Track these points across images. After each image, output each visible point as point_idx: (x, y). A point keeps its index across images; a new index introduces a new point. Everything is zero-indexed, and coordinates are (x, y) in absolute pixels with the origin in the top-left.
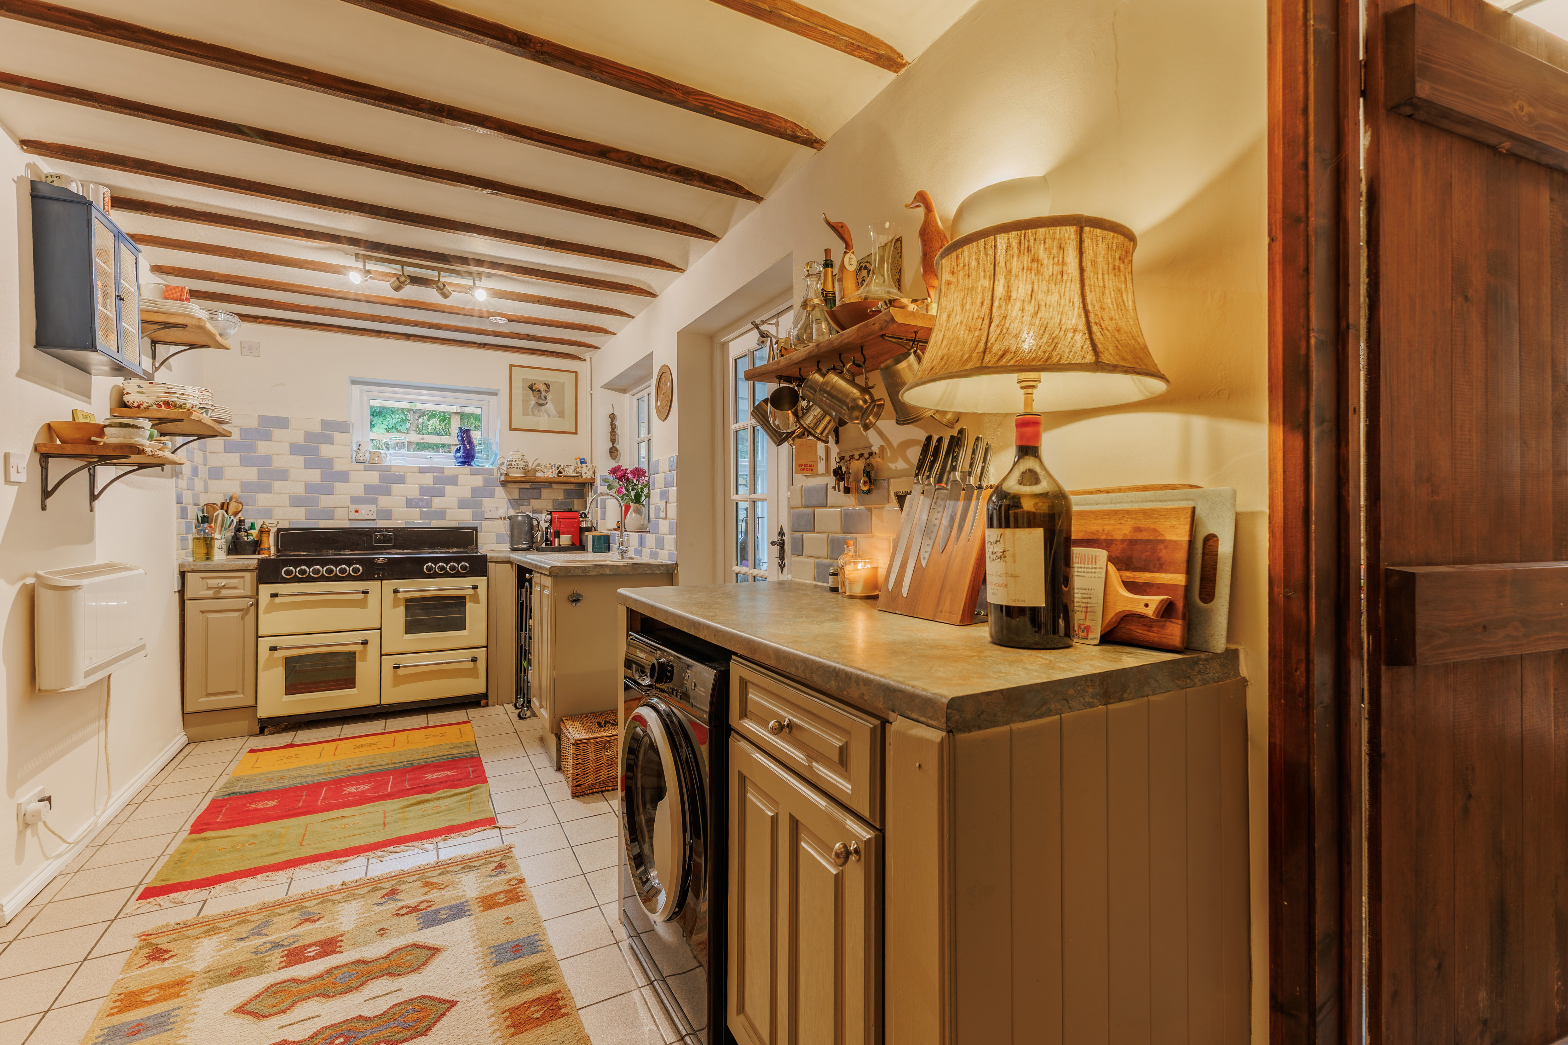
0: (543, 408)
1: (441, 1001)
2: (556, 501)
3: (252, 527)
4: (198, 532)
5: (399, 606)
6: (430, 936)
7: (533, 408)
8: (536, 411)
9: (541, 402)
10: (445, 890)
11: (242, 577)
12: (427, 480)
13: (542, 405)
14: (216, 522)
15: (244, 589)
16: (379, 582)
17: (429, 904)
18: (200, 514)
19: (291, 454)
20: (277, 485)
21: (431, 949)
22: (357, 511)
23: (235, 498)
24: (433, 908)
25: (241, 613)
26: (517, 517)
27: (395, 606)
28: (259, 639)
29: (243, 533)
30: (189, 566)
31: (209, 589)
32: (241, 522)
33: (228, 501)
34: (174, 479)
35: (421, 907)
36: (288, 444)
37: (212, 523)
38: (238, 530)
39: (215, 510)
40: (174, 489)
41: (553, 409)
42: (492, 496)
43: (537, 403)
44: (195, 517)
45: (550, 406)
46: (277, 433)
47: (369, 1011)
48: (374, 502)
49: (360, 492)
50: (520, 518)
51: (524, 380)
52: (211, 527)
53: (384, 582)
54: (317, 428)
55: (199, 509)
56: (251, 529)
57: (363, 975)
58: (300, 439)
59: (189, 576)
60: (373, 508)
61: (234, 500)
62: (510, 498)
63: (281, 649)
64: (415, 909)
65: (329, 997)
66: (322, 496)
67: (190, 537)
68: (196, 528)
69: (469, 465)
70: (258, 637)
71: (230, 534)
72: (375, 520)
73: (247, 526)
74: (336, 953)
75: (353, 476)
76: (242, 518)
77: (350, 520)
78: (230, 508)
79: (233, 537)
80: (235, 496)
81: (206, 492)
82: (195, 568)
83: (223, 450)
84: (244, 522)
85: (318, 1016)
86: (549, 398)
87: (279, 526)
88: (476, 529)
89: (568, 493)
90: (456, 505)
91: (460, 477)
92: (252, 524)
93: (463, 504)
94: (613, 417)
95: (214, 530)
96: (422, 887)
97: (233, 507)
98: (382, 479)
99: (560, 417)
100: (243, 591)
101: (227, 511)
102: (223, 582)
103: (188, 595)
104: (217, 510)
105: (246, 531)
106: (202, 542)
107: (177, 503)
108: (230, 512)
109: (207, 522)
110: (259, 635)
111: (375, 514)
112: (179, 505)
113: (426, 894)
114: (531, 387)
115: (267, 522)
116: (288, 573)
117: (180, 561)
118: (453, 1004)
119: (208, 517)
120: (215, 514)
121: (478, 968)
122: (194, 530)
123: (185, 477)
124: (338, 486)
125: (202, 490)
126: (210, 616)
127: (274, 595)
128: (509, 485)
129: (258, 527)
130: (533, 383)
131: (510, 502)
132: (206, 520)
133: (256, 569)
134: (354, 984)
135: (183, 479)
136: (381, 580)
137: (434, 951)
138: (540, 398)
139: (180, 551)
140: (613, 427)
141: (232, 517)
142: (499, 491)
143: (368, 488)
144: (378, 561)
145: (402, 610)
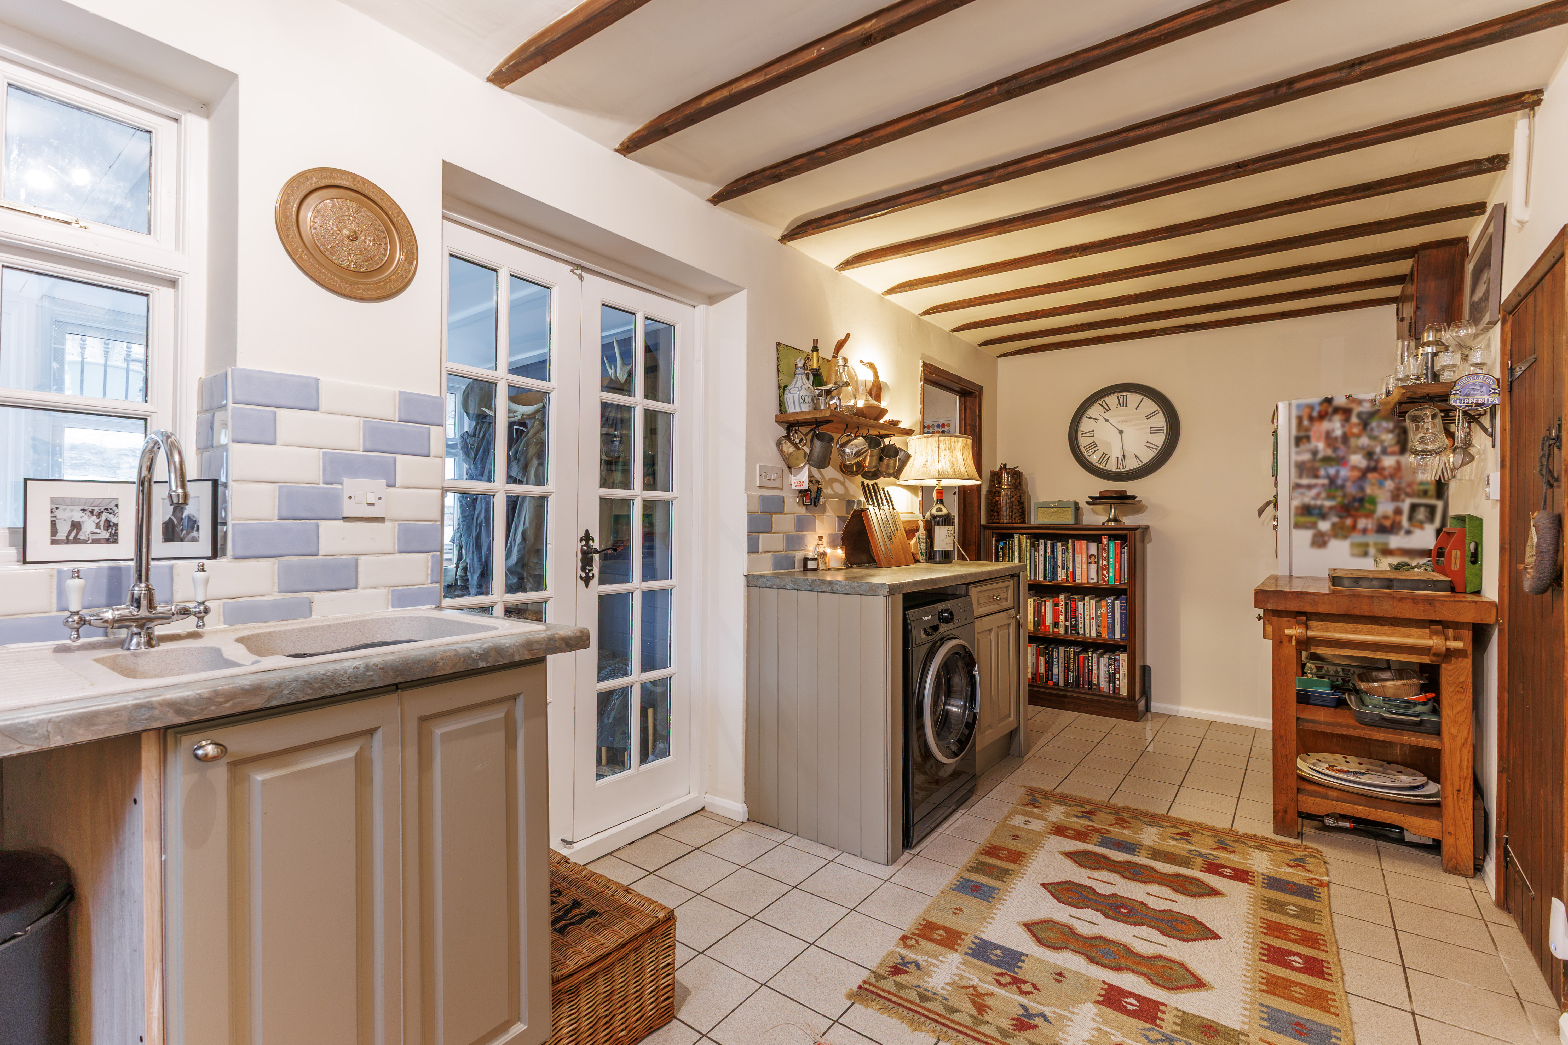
1: (1050, 892)
6: (1023, 943)
10: (972, 983)
17: (998, 978)
21: (1030, 931)
24: (999, 970)
35: (1009, 979)
47: (1098, 917)
57: (1093, 946)
64: (1017, 982)
65: (1125, 946)
74: (1110, 986)
85: (1135, 936)
96: (989, 1007)
113: (991, 995)
118: (1043, 885)
121: (1011, 894)
134: (1101, 943)
137: (1029, 927)
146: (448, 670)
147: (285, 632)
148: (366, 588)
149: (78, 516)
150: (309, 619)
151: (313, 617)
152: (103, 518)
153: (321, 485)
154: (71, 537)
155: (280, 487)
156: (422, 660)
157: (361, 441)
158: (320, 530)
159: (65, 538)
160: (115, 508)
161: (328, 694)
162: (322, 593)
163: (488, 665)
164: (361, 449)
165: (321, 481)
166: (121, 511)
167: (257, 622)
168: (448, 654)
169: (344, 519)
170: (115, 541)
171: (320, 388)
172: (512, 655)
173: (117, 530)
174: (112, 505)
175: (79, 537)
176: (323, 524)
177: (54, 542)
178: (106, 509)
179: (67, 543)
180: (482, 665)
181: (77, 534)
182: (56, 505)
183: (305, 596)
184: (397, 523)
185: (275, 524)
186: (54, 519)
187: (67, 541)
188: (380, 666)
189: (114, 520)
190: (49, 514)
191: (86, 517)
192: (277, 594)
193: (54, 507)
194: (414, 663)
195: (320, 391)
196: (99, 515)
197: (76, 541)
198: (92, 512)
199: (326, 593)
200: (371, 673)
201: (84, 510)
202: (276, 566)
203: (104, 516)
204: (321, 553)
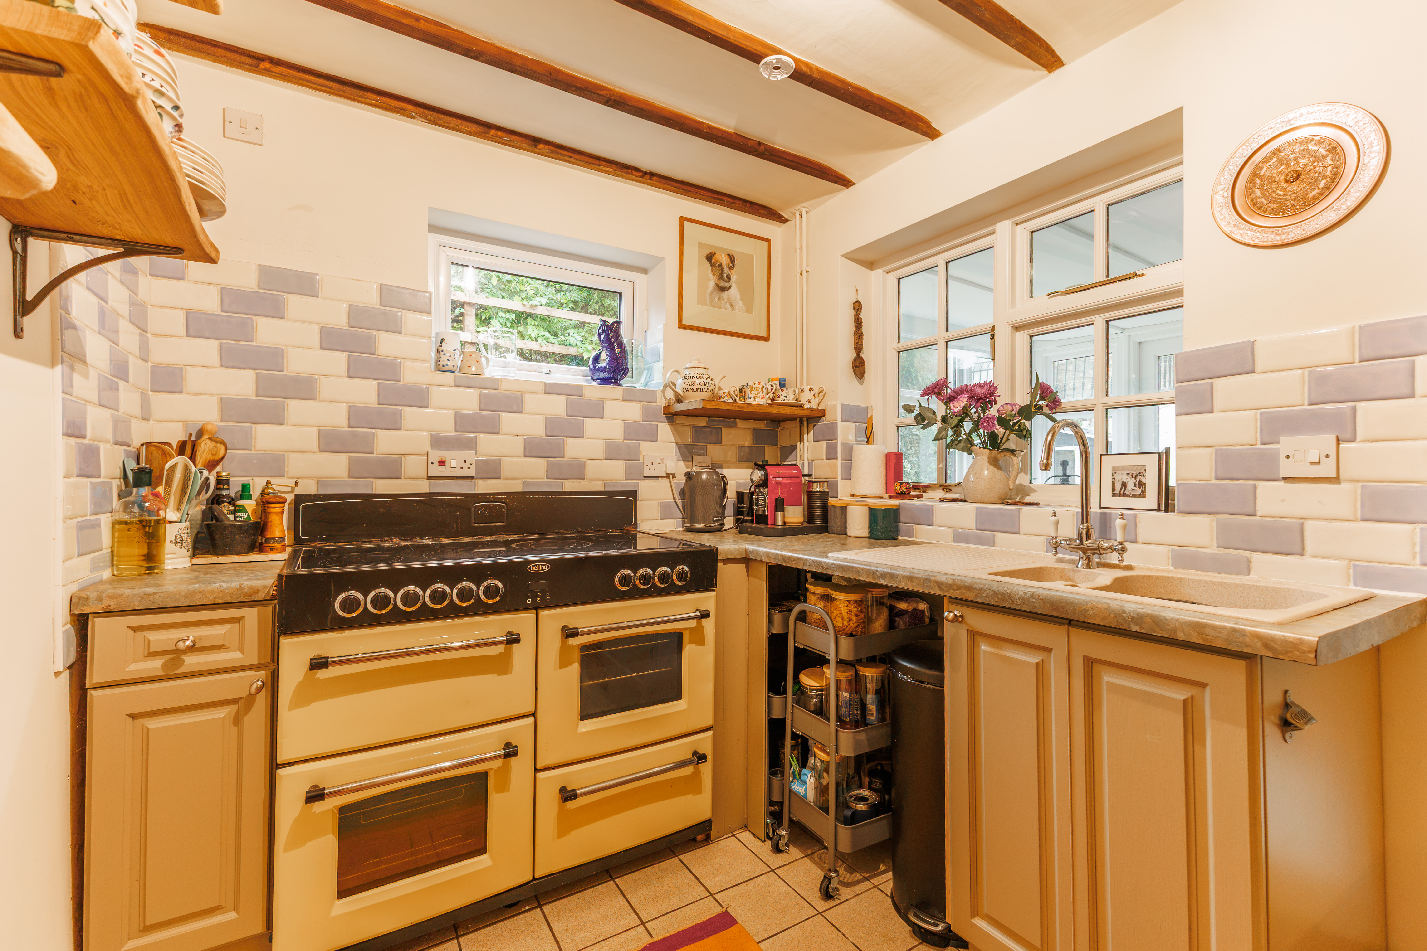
0: (725, 294)
2: (741, 447)
3: (245, 492)
4: (126, 507)
5: (571, 663)
7: (711, 294)
8: (716, 299)
9: (723, 284)
11: (238, 620)
12: (558, 406)
13: (723, 289)
14: (169, 484)
15: (241, 649)
16: (531, 615)
18: (132, 465)
19: (322, 348)
20: (295, 408)
22: (442, 463)
23: (210, 433)
25: (234, 708)
26: (699, 474)
27: (564, 663)
28: (280, 772)
29: (225, 507)
30: (100, 600)
31: (152, 655)
32: (221, 482)
33: (193, 438)
34: (59, 368)
36: (316, 329)
37: (158, 484)
38: (216, 500)
39: (166, 456)
40: (60, 395)
41: (738, 297)
42: (653, 437)
43: (717, 285)
44: (118, 472)
45: (734, 292)
46: (295, 303)
48: (471, 445)
49: (447, 427)
50: (704, 476)
51: (701, 245)
52: (156, 495)
53: (543, 613)
54: (371, 299)
55: (128, 454)
56: (242, 497)
58: (340, 320)
59: (99, 627)
60: (470, 456)
61: (206, 437)
62: (680, 441)
63: (332, 794)
66: (379, 432)
67: (105, 520)
68: (120, 497)
69: (617, 383)
70: (274, 766)
71: (197, 510)
72: (472, 478)
73: (233, 490)
75: (436, 394)
76: (224, 475)
77: (429, 478)
78: (198, 454)
79: (204, 512)
80: (209, 427)
81: (145, 419)
82: (113, 605)
83: (183, 331)
84: (227, 482)
86: (734, 278)
87: (298, 491)
88: (634, 494)
89: (757, 434)
90: (601, 454)
91: (608, 405)
92: (245, 488)
93: (612, 452)
94: (857, 307)
95: (164, 501)
97: (205, 449)
98: (485, 403)
99: (747, 311)
100: (238, 655)
101: (193, 458)
102: (190, 635)
103: (95, 675)
104: (171, 457)
105: (232, 502)
106: (136, 533)
107: (67, 435)
108: (200, 459)
109: (149, 484)
110: (279, 760)
111: (473, 467)
112: (73, 441)
114: (710, 258)
115: (275, 481)
116: (349, 605)
117: (74, 588)
119: (150, 473)
120: (168, 466)
122: (116, 503)
123: (93, 373)
124: (409, 413)
125: (137, 411)
126: (153, 724)
127: (319, 664)
128: (679, 420)
129: (256, 492)
130: (713, 251)
131: (679, 448)
132: (145, 478)
133: (273, 597)
135: (86, 376)
136: (537, 608)
138: (721, 277)
139: (76, 561)
140: (858, 323)
141: (206, 473)
142: (664, 429)
143: (462, 421)
144: (533, 568)
145: (575, 669)
146: (1097, 621)
147: (1193, 581)
148: (1316, 557)
149: (1125, 478)
150: (1246, 578)
151: (1251, 576)
152: (1138, 480)
153: (1259, 446)
154: (1122, 492)
155: (1216, 451)
156: (1074, 603)
157: (1306, 395)
158: (1258, 491)
159: (1118, 493)
160: (1144, 472)
161: (1007, 606)
162: (1261, 554)
163: (1143, 631)
164: (1306, 403)
165: (1259, 442)
166: (1147, 474)
167: (1198, 570)
168: (1099, 606)
169: (1284, 479)
170: (1144, 496)
171: (1256, 350)
172: (1174, 630)
173: (1145, 488)
174: (1142, 470)
175: (1125, 492)
176: (1260, 484)
177: (1114, 495)
178: (1140, 473)
179: (1120, 496)
180: (1135, 628)
181: (1124, 490)
182: (1115, 470)
183: (1243, 554)
184: (1360, 484)
185: (1213, 484)
186: (1114, 480)
187: (1120, 495)
188: (1041, 597)
189: (1144, 481)
190: (1111, 477)
191: (1129, 478)
192: (1216, 548)
193: (1114, 472)
194: (1067, 603)
195: (1256, 353)
196: (1135, 478)
197: (1124, 495)
198: (1132, 475)
199: (1265, 554)
200: (1034, 600)
201: (1128, 474)
202: (1214, 523)
203: (1138, 478)
204: (1259, 513)
